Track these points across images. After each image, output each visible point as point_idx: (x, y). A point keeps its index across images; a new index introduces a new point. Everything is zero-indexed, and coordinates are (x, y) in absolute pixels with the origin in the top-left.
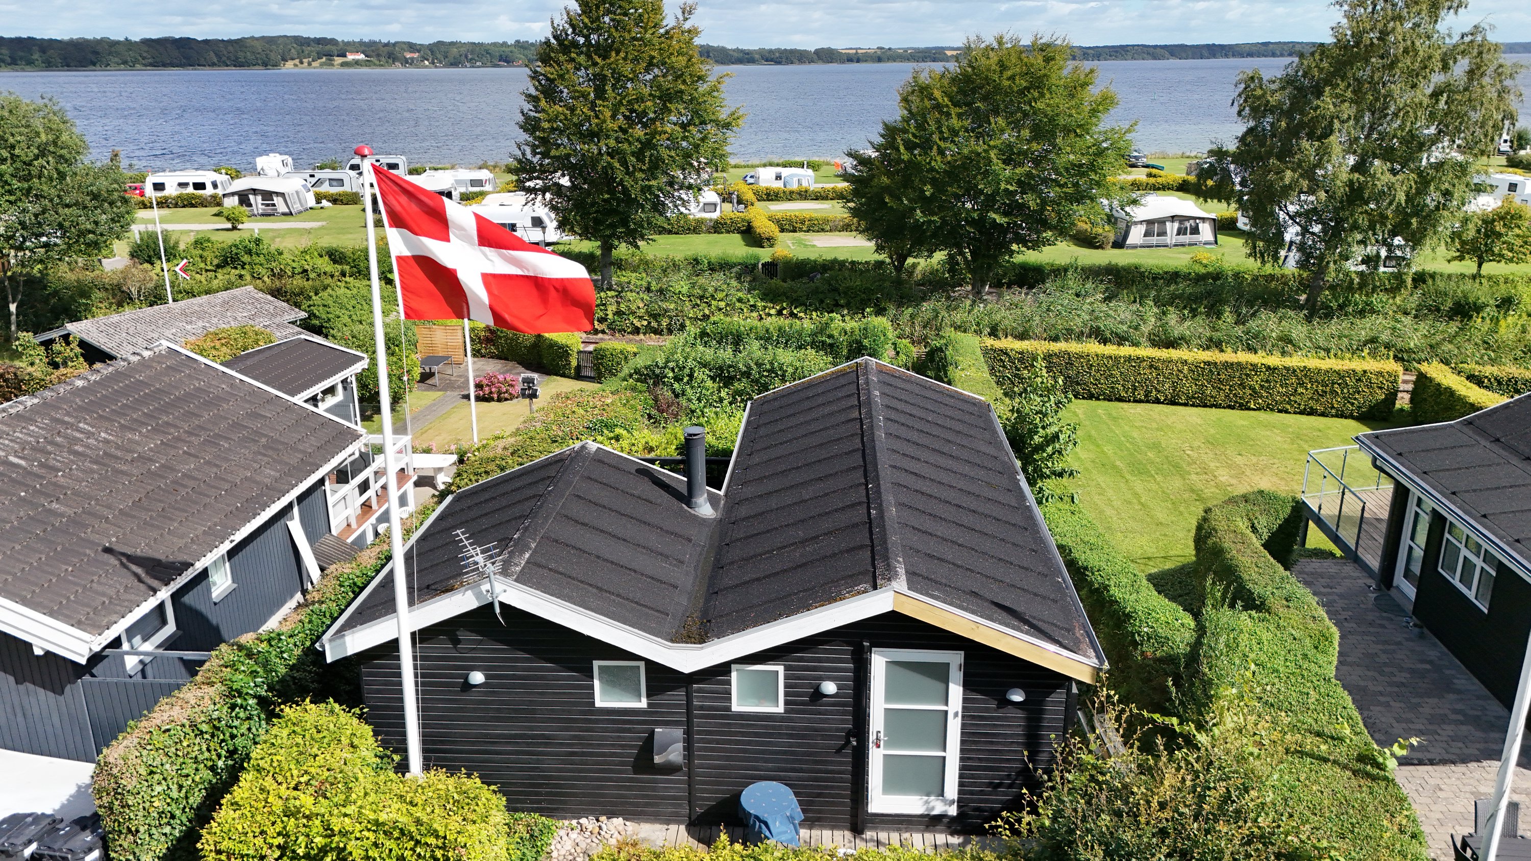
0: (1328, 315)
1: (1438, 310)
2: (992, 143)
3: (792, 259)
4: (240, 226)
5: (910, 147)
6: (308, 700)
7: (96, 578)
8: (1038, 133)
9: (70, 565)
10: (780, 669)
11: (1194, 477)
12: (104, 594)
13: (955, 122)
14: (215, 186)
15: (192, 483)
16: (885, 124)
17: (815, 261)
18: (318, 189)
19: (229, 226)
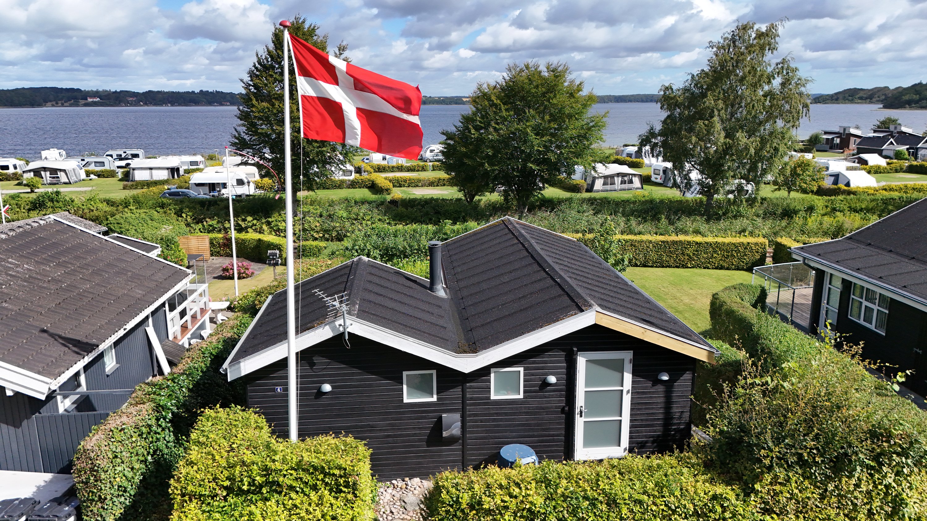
0: (718, 219)
1: (775, 214)
2: (528, 124)
3: (405, 199)
4: (36, 190)
5: (477, 128)
6: (218, 405)
7: (43, 347)
8: (553, 118)
9: (24, 339)
10: (521, 369)
11: (670, 301)
12: (51, 356)
13: (504, 114)
14: (15, 167)
15: (91, 296)
16: (463, 116)
17: (420, 199)
18: (87, 169)
19: (29, 190)
